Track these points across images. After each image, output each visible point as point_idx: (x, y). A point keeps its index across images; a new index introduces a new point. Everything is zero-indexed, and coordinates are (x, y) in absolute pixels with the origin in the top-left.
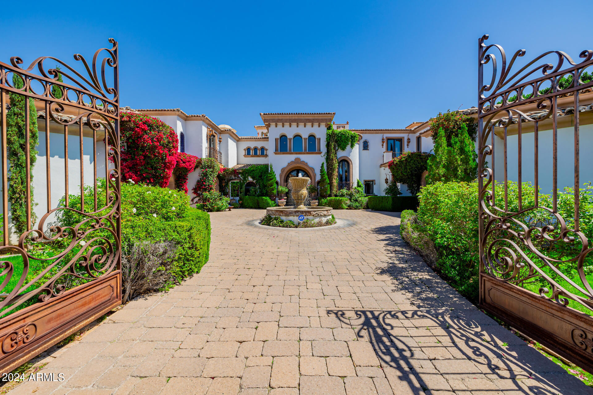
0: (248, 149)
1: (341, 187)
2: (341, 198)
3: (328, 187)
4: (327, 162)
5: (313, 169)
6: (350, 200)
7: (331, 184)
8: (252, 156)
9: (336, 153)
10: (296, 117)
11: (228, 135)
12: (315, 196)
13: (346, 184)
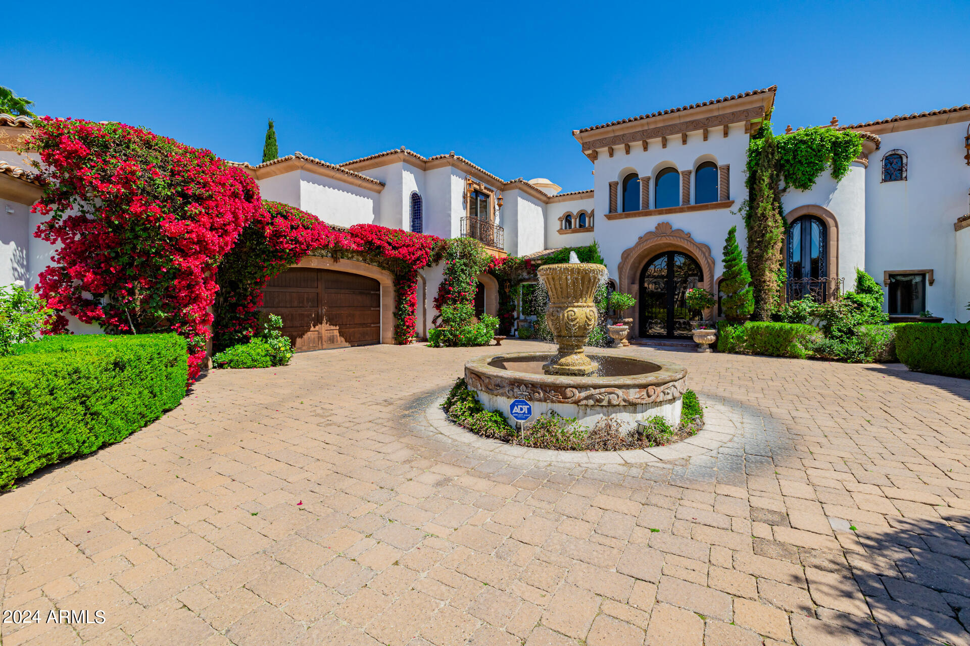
0: (568, 218)
1: (795, 291)
2: (787, 326)
3: (747, 292)
4: (749, 227)
5: (706, 249)
6: (827, 331)
7: (758, 285)
8: (575, 231)
9: (777, 199)
10: (660, 123)
11: (517, 191)
12: (711, 317)
13: (816, 284)
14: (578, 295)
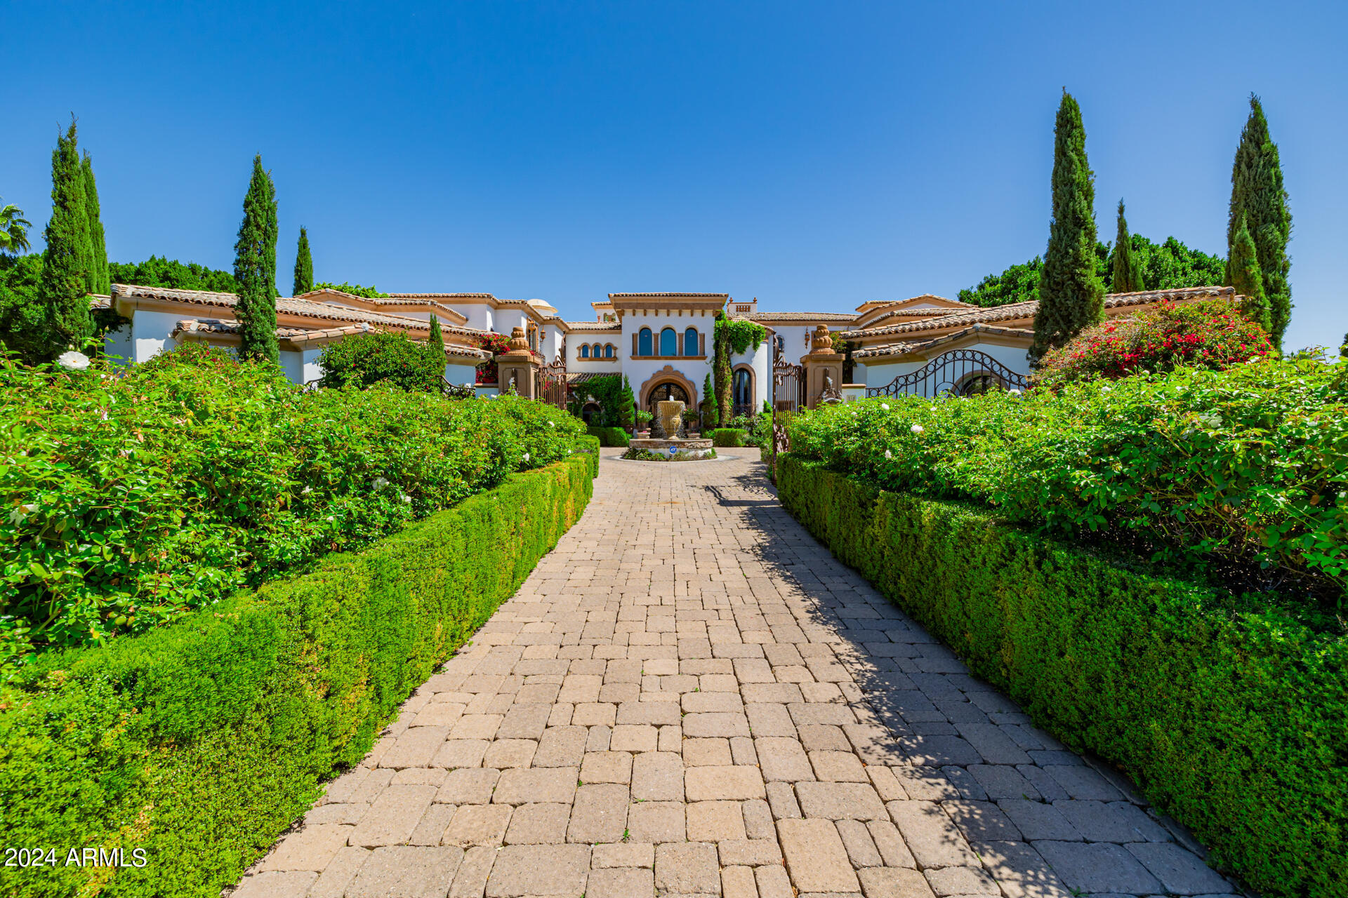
0: (585, 348)
1: (737, 411)
2: (734, 430)
3: (715, 411)
4: (715, 372)
5: (692, 384)
6: (751, 433)
7: (721, 408)
8: (591, 359)
9: (729, 359)
10: (667, 300)
11: (554, 326)
12: (695, 427)
13: (745, 407)
14: (675, 414)
